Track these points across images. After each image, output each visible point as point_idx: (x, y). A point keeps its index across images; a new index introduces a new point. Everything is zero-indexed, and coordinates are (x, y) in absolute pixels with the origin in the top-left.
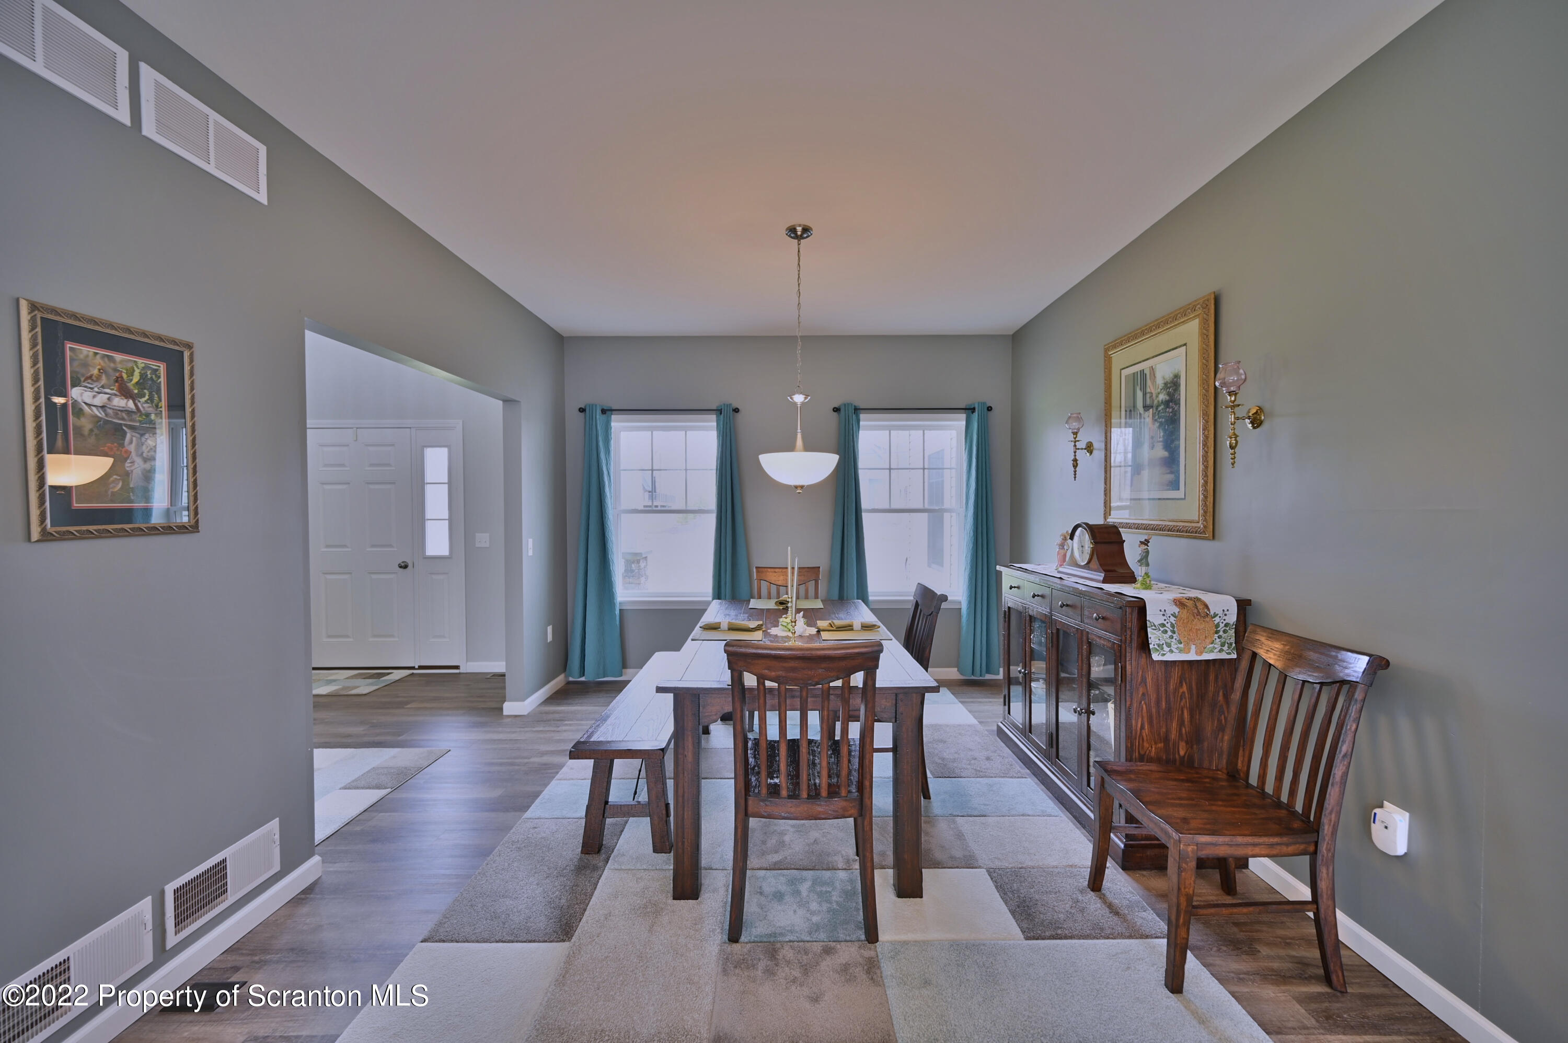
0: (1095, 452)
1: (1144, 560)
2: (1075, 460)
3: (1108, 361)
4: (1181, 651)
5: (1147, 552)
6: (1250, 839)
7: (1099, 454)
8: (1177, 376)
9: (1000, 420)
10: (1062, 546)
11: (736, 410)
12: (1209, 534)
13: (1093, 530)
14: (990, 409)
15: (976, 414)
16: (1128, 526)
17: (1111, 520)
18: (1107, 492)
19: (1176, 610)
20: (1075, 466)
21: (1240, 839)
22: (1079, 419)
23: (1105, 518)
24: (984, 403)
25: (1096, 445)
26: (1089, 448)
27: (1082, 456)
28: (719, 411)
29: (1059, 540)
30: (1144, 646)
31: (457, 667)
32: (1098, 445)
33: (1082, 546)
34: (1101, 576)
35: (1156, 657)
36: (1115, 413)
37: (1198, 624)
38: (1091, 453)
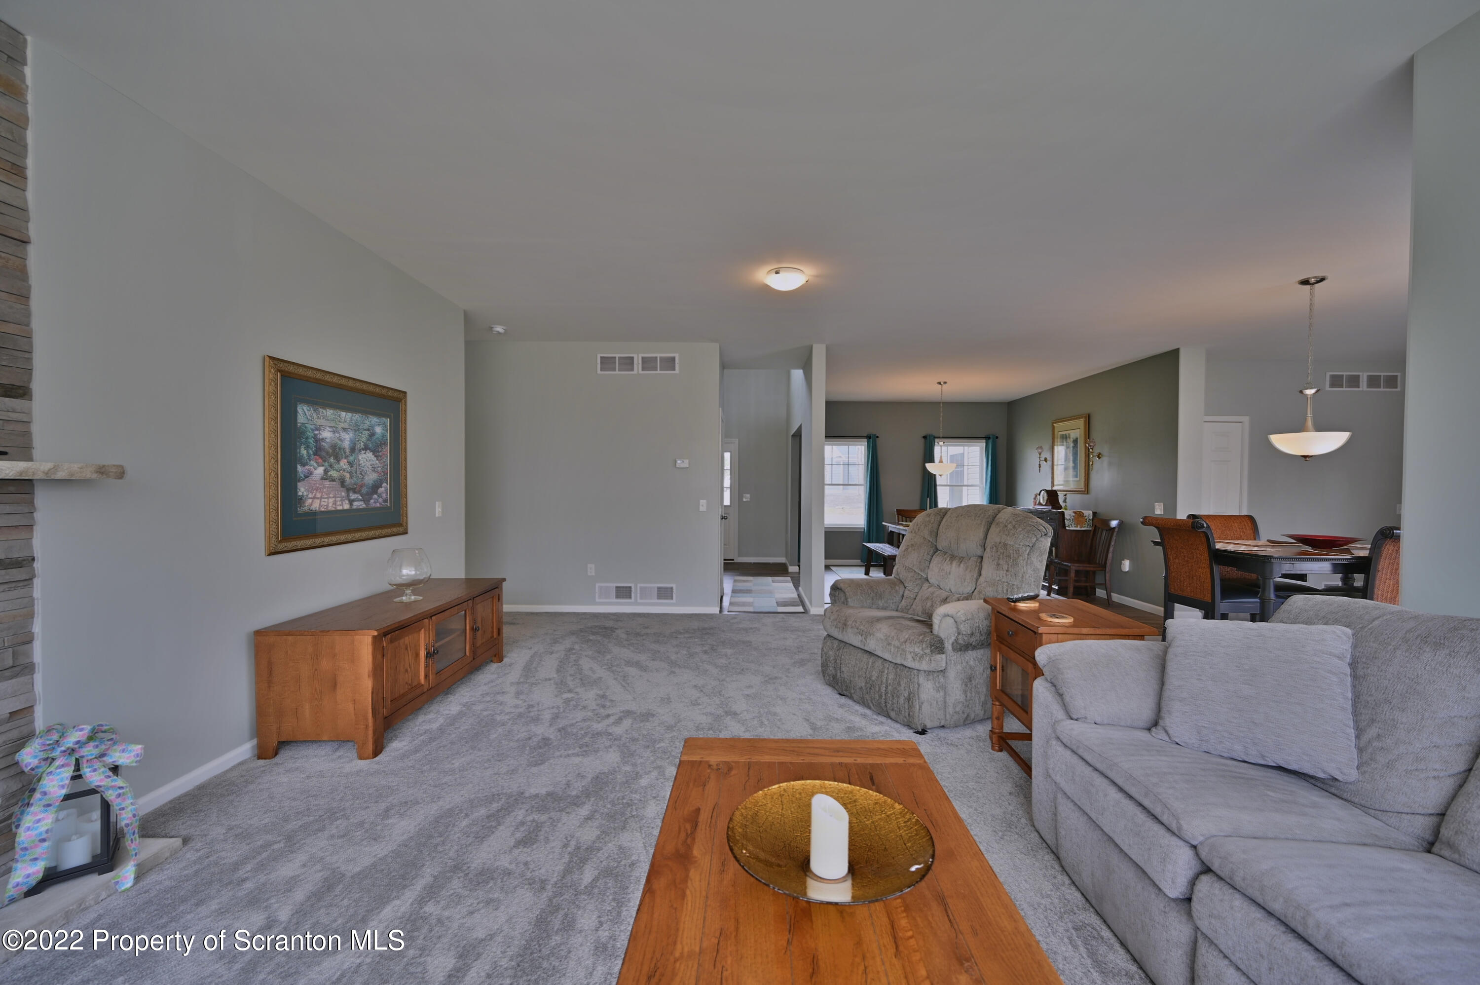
0: (1048, 462)
1: (1065, 501)
2: (1040, 465)
3: (1053, 428)
4: (1075, 527)
5: (1066, 498)
6: (1088, 565)
7: (1049, 463)
8: (1077, 439)
9: (1002, 442)
10: (1035, 499)
11: (878, 437)
12: (1086, 492)
13: (1047, 491)
14: (997, 437)
15: (991, 440)
16: (1060, 491)
17: (1054, 489)
18: (1053, 478)
19: (1074, 514)
20: (1040, 467)
21: (1085, 565)
22: (1041, 448)
23: (1052, 488)
24: (994, 435)
25: (1048, 459)
26: (1046, 460)
27: (1043, 463)
28: (868, 437)
29: (1034, 496)
30: (1064, 526)
31: (733, 560)
32: (1049, 459)
33: (1043, 498)
34: (1050, 508)
35: (1067, 528)
36: (1056, 440)
37: (1081, 519)
38: (1046, 462)
